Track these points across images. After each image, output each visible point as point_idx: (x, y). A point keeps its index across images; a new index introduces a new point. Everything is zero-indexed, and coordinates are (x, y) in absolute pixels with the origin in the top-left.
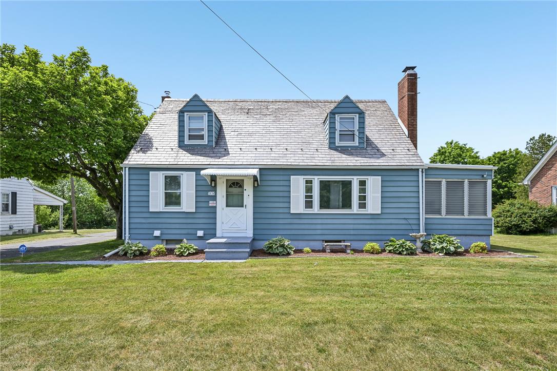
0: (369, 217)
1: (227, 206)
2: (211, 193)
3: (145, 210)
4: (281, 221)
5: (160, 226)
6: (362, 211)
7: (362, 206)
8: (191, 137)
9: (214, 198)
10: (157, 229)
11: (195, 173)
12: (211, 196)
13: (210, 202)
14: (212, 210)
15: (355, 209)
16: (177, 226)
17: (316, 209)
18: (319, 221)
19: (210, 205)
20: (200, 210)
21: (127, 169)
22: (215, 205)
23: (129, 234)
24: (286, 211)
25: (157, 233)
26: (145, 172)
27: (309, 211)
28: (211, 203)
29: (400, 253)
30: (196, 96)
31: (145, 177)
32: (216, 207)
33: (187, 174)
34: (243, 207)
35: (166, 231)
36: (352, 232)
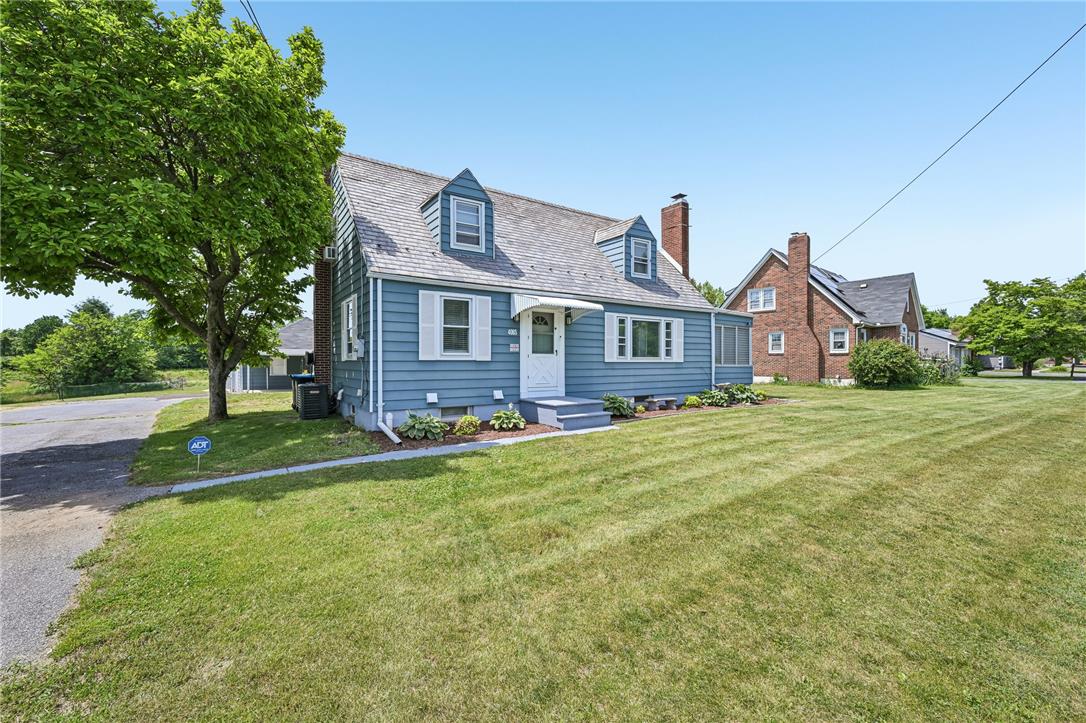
0: (674, 366)
1: (533, 352)
2: (512, 332)
3: (410, 357)
4: (596, 373)
5: (436, 385)
6: (669, 360)
7: (668, 353)
8: (460, 238)
9: (517, 339)
10: (431, 390)
11: (490, 298)
12: (513, 336)
13: (512, 345)
14: (512, 358)
15: (663, 358)
16: (463, 384)
17: (629, 357)
18: (632, 372)
19: (511, 350)
20: (498, 358)
21: (379, 282)
22: (517, 350)
23: (384, 401)
24: (600, 359)
25: (432, 397)
26: (411, 289)
27: (622, 359)
28: (513, 348)
29: (722, 406)
30: (467, 172)
31: (411, 299)
32: (518, 353)
33: (480, 300)
34: (552, 352)
35: (447, 394)
36: (660, 385)
